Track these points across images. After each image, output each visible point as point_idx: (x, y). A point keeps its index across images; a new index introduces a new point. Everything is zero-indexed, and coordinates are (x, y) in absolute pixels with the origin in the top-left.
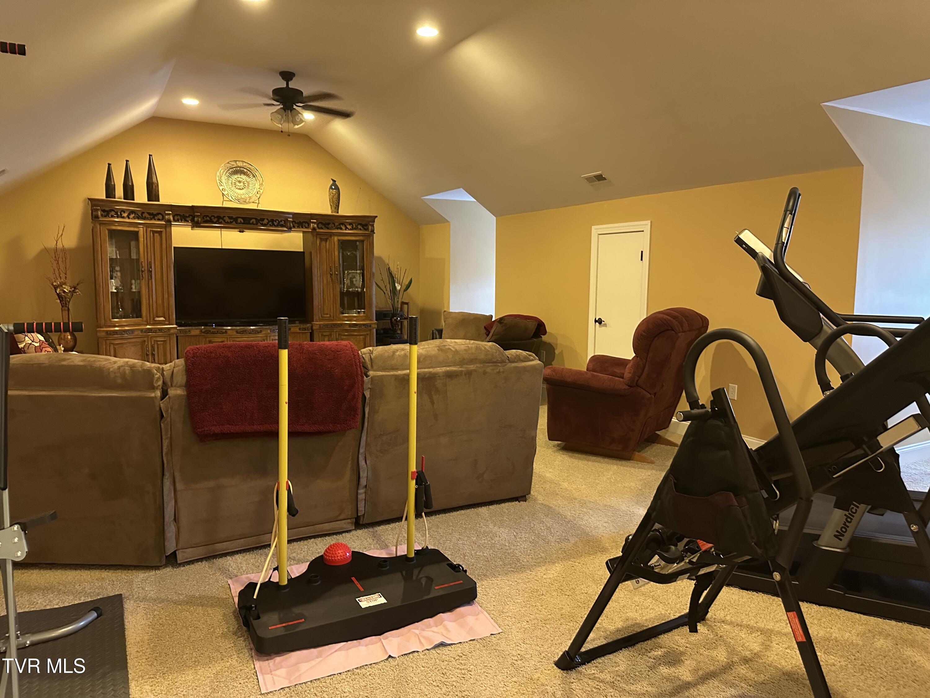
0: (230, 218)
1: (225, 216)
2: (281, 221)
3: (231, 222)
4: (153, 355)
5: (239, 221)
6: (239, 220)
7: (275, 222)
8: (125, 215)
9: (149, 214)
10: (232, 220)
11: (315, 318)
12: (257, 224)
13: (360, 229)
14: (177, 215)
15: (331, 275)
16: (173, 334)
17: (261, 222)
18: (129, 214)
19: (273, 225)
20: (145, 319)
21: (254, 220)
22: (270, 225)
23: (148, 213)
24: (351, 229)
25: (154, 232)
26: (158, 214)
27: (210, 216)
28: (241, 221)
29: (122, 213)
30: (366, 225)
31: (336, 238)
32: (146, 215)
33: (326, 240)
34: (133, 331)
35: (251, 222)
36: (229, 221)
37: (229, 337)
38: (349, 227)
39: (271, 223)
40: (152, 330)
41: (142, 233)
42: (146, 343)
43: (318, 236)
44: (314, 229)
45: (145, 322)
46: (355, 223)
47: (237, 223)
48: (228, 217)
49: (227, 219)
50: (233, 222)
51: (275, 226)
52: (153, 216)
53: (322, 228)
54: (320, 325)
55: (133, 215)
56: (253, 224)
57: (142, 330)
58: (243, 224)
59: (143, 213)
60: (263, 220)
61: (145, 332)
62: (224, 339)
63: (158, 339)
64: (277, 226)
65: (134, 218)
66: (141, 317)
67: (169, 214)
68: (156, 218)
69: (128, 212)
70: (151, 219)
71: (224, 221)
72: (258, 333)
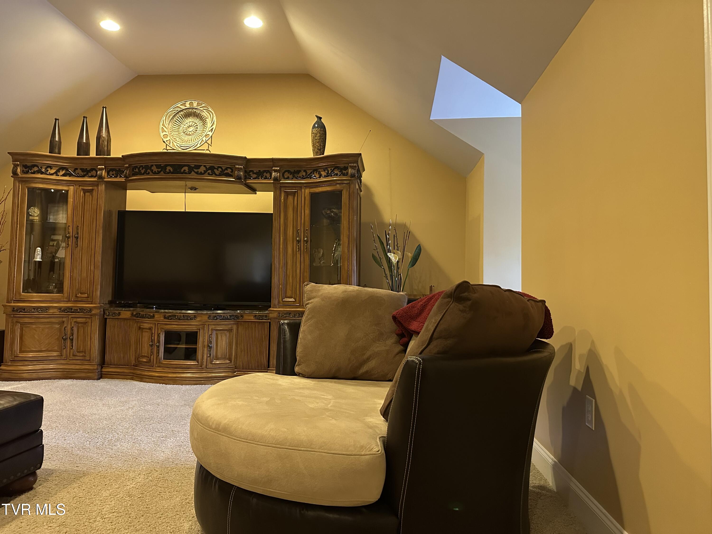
0: (158, 166)
1: (152, 165)
2: (226, 169)
3: (159, 172)
4: (72, 340)
5: (167, 170)
6: (168, 168)
7: (215, 170)
8: (53, 171)
9: (83, 170)
10: (159, 170)
11: (274, 301)
12: (190, 173)
13: (337, 174)
14: (112, 170)
15: (299, 241)
16: (95, 315)
17: (196, 170)
18: (58, 171)
19: (213, 173)
20: (66, 295)
21: (186, 168)
22: (209, 174)
23: (81, 169)
24: (325, 177)
25: (85, 191)
26: (92, 170)
27: (139, 167)
28: (169, 170)
29: (49, 169)
30: (346, 168)
31: (307, 191)
32: (79, 171)
33: (294, 194)
34: (47, 308)
35: (182, 170)
36: (156, 170)
37: (157, 323)
38: (323, 173)
39: (210, 171)
40: (72, 309)
41: (72, 193)
42: (65, 325)
43: (282, 189)
44: (276, 179)
45: (67, 298)
46: (330, 166)
47: (165, 173)
48: (156, 165)
49: (154, 169)
50: (160, 171)
51: (216, 175)
52: (86, 172)
53: (288, 178)
54: (279, 312)
55: (64, 172)
56: (184, 172)
57: (60, 308)
58: (172, 173)
59: (77, 169)
60: (198, 167)
61: (64, 311)
62: (152, 325)
63: (79, 320)
64: (220, 175)
65: (64, 175)
66: (62, 293)
67: (102, 169)
68: (90, 174)
69: (57, 168)
70: (83, 176)
71: (152, 171)
72: (191, 319)
